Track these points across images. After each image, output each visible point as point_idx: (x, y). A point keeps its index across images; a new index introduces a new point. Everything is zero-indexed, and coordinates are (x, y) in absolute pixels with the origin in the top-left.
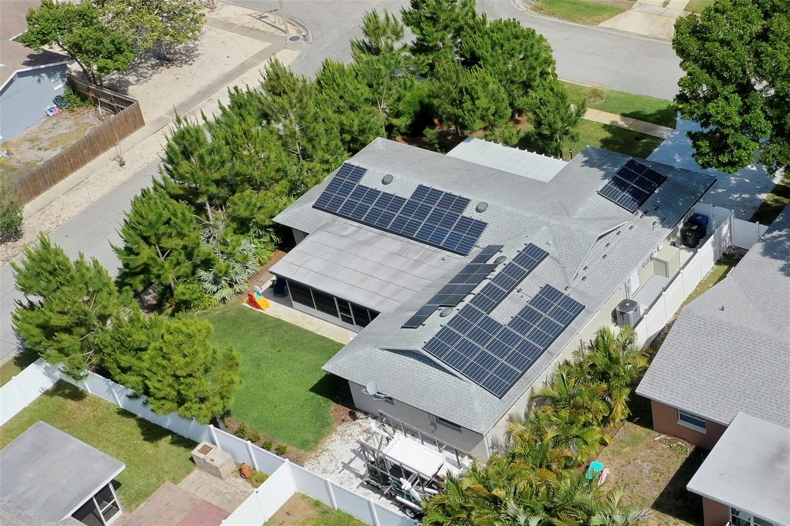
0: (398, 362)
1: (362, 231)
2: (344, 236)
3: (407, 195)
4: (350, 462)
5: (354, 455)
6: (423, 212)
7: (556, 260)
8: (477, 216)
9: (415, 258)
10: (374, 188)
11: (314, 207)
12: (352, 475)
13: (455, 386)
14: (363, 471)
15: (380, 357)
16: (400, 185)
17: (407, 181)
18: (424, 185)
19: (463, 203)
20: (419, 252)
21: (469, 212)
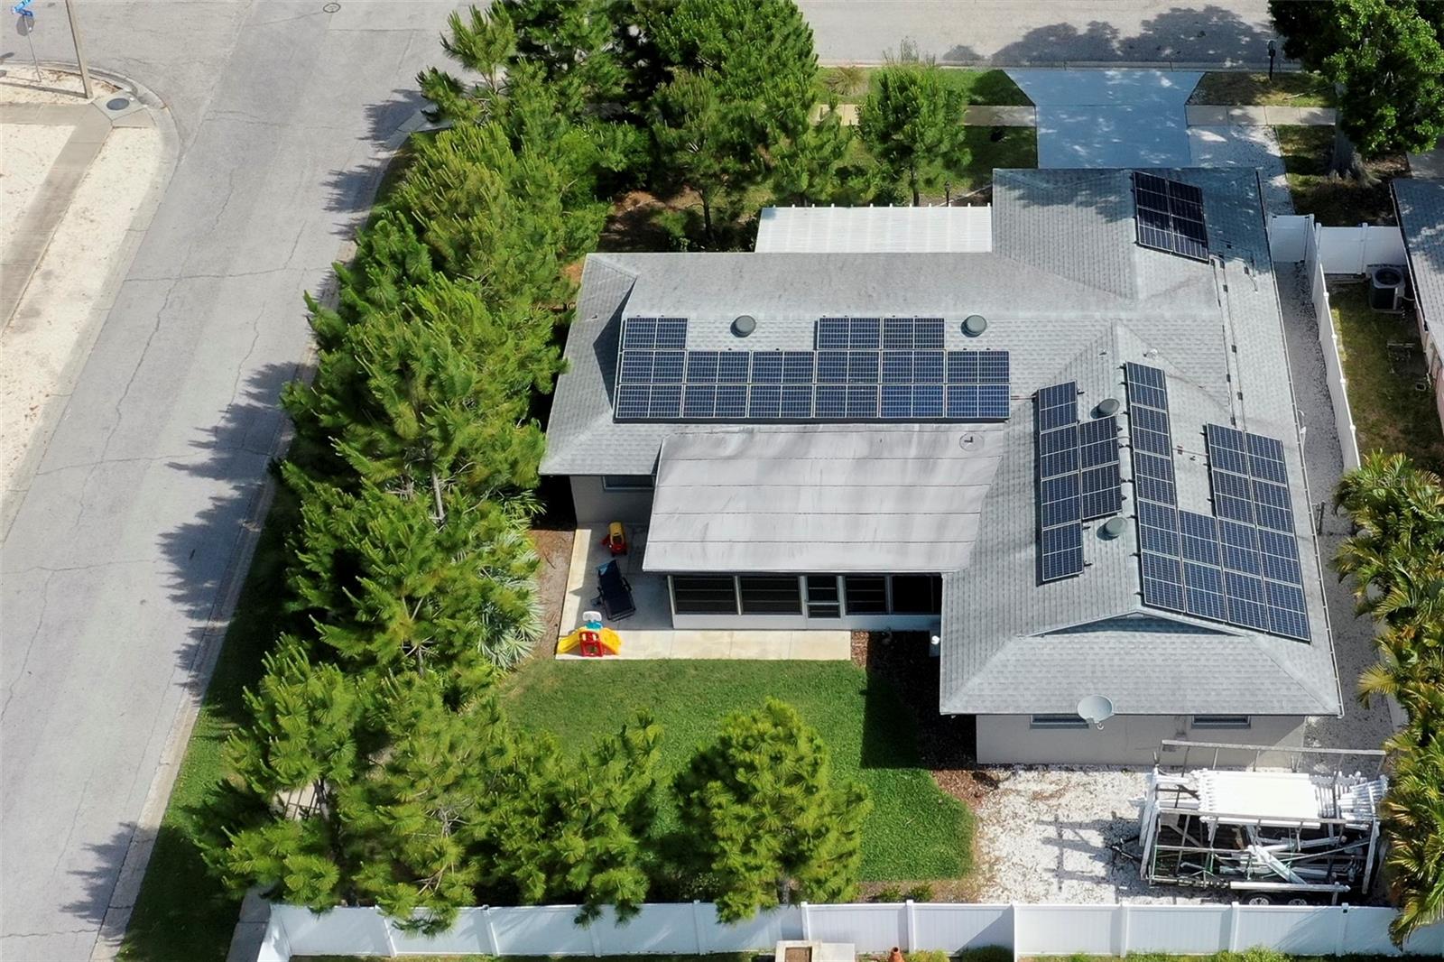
0: (1087, 646)
1: (758, 437)
2: (729, 458)
3: (806, 344)
4: (1060, 863)
5: (1056, 848)
6: (865, 367)
7: (1181, 379)
8: (973, 345)
9: (913, 452)
10: (726, 350)
11: (616, 421)
12: (1088, 885)
13: (1228, 651)
14: (1099, 869)
15: (1046, 651)
16: (776, 329)
17: (786, 318)
18: (828, 316)
19: (934, 329)
20: (910, 442)
21: (954, 341)
